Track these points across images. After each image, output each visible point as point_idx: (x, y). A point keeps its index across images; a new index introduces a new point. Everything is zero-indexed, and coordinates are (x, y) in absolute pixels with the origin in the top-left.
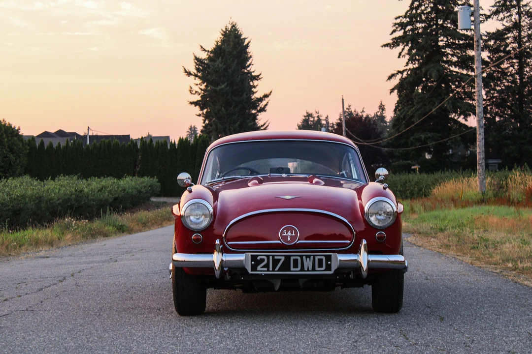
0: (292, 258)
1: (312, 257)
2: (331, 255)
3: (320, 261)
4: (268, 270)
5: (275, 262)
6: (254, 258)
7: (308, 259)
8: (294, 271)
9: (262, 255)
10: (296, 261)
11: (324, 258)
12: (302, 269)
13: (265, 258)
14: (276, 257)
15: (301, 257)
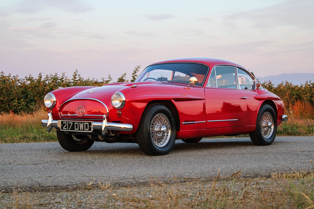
0: (75, 123)
1: (83, 123)
2: (91, 122)
3: (87, 125)
4: (67, 129)
5: (69, 125)
6: (62, 122)
7: (81, 124)
8: (76, 130)
9: (65, 121)
10: (77, 124)
11: (88, 124)
12: (79, 130)
13: (66, 123)
14: (70, 123)
15: (79, 122)
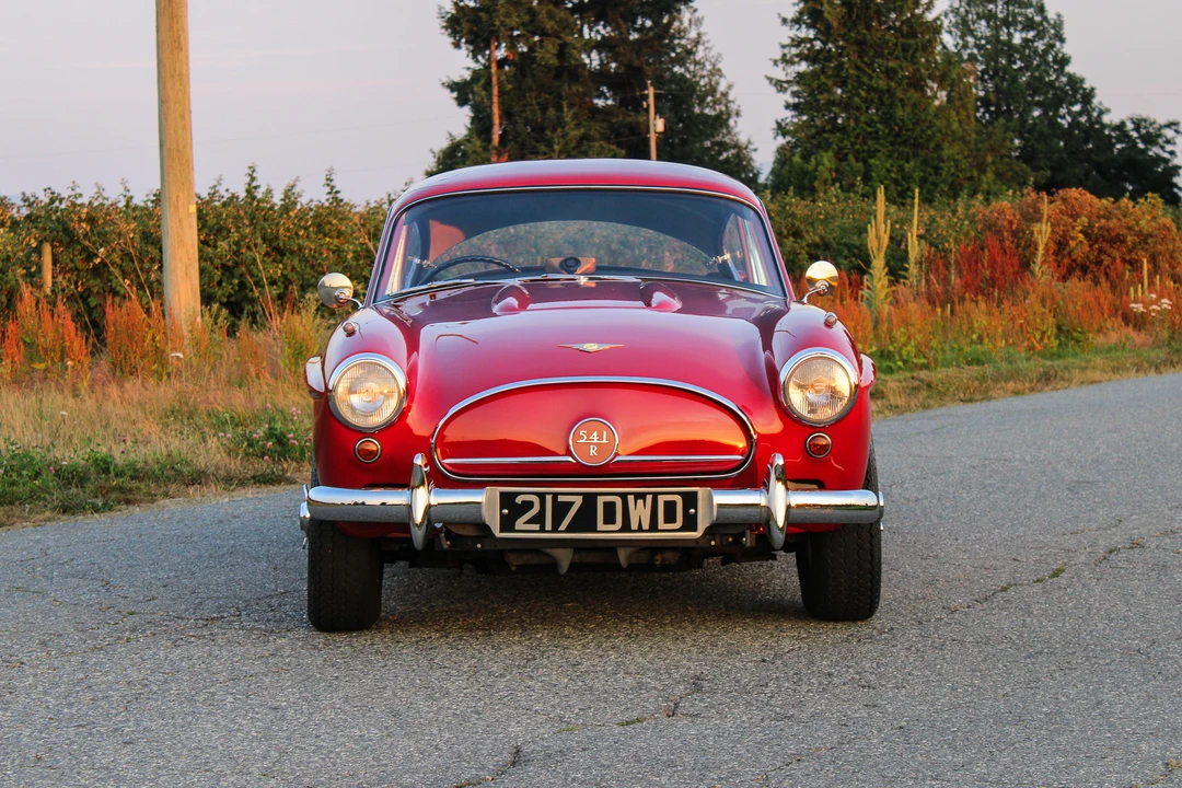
0: (601, 500)
1: (649, 498)
2: (696, 493)
3: (670, 506)
4: (542, 530)
5: (561, 509)
6: (507, 500)
7: (640, 502)
8: (606, 532)
9: (525, 494)
10: (610, 507)
11: (678, 499)
12: (626, 527)
13: (535, 500)
14: (561, 499)
15: (624, 496)
